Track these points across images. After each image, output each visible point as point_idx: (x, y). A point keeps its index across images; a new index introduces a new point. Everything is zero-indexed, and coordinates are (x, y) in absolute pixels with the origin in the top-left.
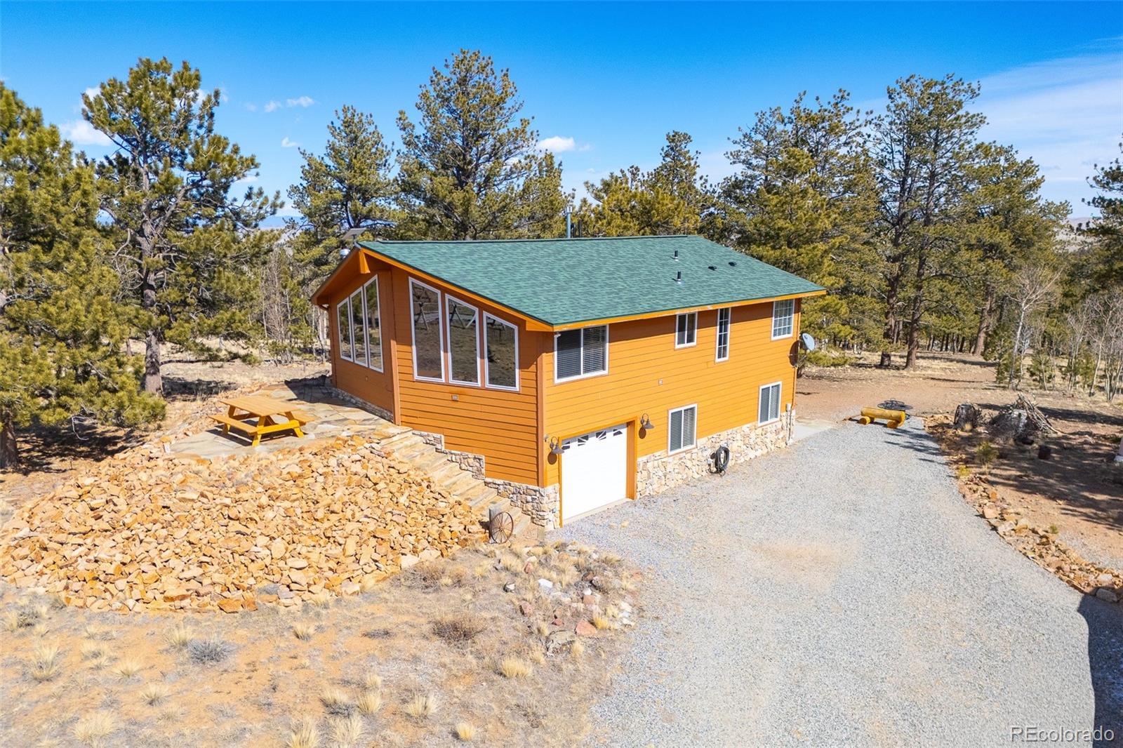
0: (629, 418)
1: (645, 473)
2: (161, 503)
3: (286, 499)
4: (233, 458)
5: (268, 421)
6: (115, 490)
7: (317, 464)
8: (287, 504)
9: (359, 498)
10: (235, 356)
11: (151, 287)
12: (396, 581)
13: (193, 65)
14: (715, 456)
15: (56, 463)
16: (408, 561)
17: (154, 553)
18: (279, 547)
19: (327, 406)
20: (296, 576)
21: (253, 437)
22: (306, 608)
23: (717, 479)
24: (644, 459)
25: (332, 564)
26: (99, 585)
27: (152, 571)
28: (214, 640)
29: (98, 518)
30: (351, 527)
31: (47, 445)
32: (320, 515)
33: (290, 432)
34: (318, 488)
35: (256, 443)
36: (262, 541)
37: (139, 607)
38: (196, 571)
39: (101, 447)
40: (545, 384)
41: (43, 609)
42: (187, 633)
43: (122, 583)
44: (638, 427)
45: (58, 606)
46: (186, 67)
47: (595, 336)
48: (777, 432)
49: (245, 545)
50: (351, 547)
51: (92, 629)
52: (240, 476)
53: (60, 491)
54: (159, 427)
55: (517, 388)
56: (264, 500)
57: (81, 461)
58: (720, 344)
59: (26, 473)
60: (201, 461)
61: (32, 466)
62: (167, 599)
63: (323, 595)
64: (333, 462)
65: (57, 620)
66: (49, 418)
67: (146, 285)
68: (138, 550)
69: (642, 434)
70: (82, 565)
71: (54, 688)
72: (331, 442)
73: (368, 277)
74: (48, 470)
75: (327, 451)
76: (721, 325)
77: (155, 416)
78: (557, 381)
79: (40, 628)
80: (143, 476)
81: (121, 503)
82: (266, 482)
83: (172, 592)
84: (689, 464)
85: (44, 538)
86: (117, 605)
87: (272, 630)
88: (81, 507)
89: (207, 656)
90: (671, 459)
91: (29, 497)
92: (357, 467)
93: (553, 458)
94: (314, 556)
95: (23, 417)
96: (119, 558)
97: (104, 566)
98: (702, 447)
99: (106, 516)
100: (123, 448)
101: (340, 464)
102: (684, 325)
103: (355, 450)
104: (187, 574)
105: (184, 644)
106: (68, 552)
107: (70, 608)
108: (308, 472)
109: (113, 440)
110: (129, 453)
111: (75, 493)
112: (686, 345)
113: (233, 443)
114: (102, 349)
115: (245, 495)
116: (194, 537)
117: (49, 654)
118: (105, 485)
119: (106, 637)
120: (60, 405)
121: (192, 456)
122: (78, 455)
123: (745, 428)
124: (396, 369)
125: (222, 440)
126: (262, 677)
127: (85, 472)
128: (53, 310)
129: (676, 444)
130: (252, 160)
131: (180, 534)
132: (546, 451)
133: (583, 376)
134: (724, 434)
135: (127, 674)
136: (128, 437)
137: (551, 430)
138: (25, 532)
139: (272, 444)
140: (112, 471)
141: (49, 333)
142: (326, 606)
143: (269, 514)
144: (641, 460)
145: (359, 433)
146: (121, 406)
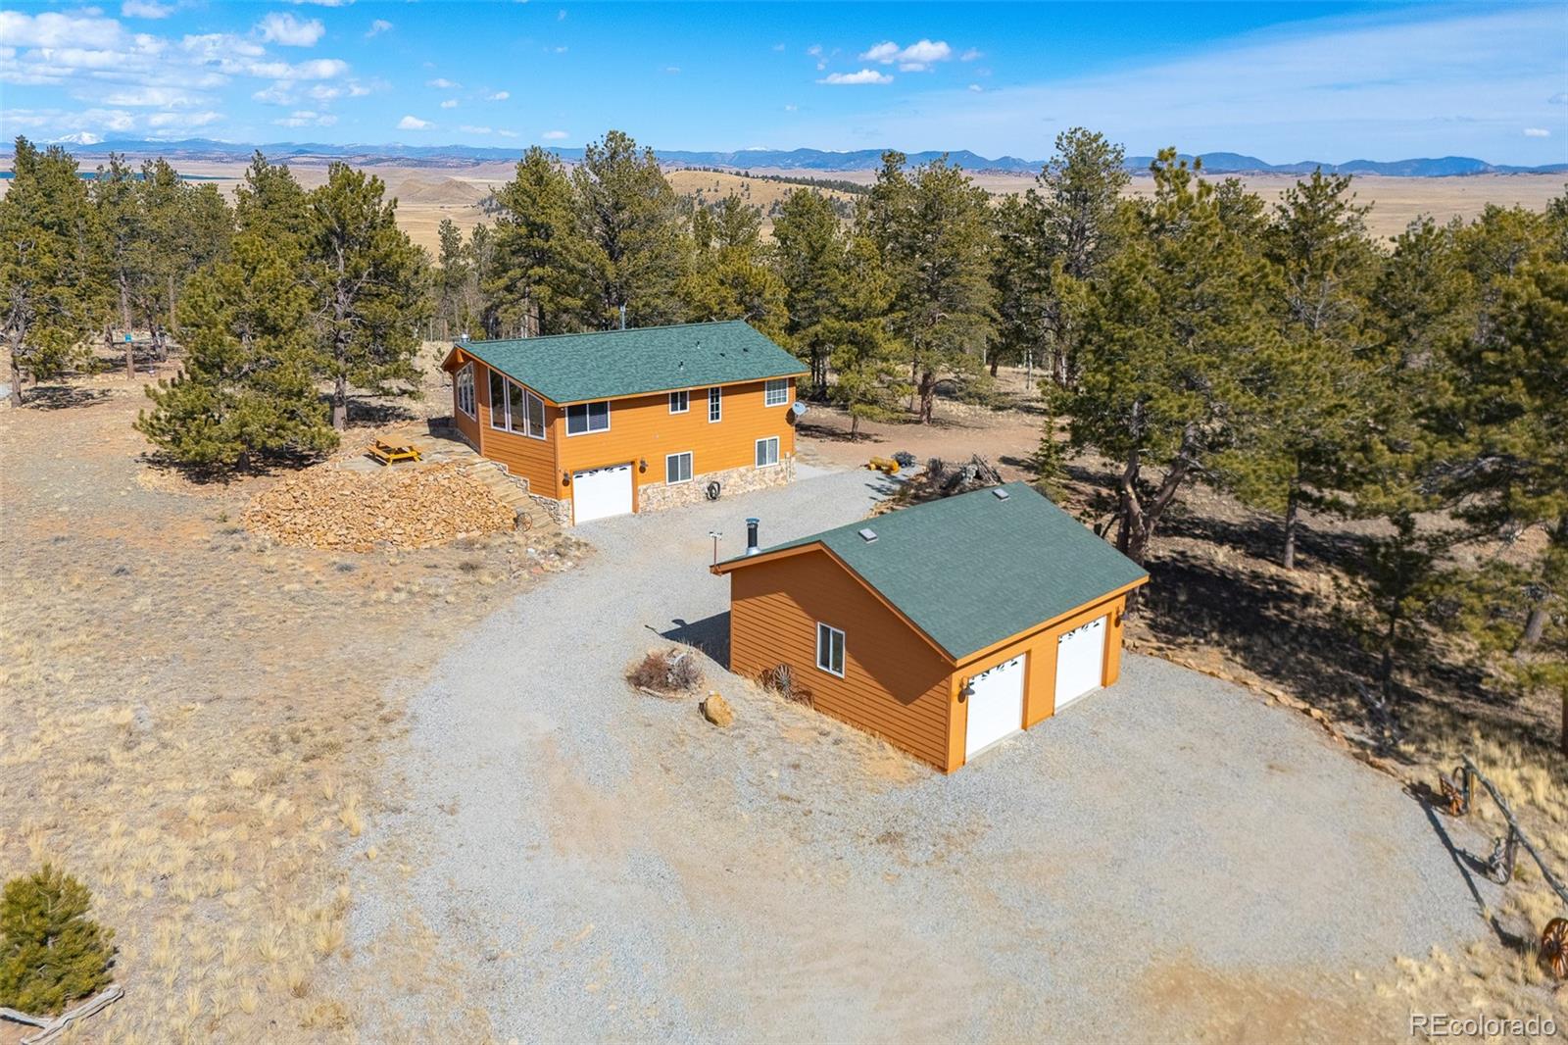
0: (631, 459)
1: (645, 496)
2: (330, 496)
3: (399, 497)
4: (373, 473)
5: (401, 451)
6: (307, 488)
7: (422, 479)
8: (399, 500)
9: (441, 500)
10: (404, 392)
11: (341, 341)
12: (450, 544)
13: (380, 178)
14: (711, 488)
15: (273, 471)
16: (461, 536)
17: (324, 521)
18: (390, 522)
19: (446, 441)
20: (396, 537)
21: (388, 460)
22: (399, 553)
23: (710, 503)
24: (645, 487)
25: (417, 533)
26: (296, 536)
27: (322, 530)
28: (348, 562)
29: (297, 502)
30: (431, 515)
31: (266, 458)
32: (416, 508)
33: (411, 459)
34: (419, 492)
35: (389, 464)
36: (382, 519)
37: (315, 547)
38: (345, 532)
39: (300, 461)
40: (559, 437)
41: (269, 545)
42: (337, 559)
43: (307, 535)
44: (638, 465)
45: (276, 544)
46: (375, 180)
47: (599, 409)
48: (777, 473)
49: (372, 520)
50: (429, 525)
51: (292, 554)
52: (375, 483)
53: (277, 487)
54: (336, 451)
55: (544, 438)
56: (386, 497)
57: (287, 470)
58: (712, 410)
59: (255, 477)
60: (354, 474)
61: (258, 472)
62: (329, 544)
63: (407, 547)
64: (431, 478)
65: (275, 551)
66: (272, 443)
67: (337, 340)
68: (316, 519)
69: (642, 470)
70: (288, 525)
71: (276, 575)
72: (434, 466)
73: (463, 364)
74: (268, 475)
75: (430, 471)
76: (712, 398)
77: (333, 444)
78: (568, 435)
79: (268, 552)
80: (322, 481)
81: (309, 495)
82: (389, 487)
83: (332, 540)
84: (686, 492)
85: (268, 511)
86: (304, 545)
87: (379, 561)
88: (288, 496)
89: (345, 568)
90: (671, 489)
91: (258, 491)
92: (446, 482)
93: (566, 483)
94: (408, 529)
95: (258, 443)
96: (307, 523)
97: (298, 526)
98: (698, 482)
99: (301, 502)
100: (314, 463)
101: (435, 479)
102: (678, 399)
103: (448, 471)
104: (340, 533)
105: (335, 563)
106: (281, 519)
107: (281, 546)
108: (414, 483)
109: (307, 457)
110: (315, 467)
111: (285, 489)
112: (679, 412)
113: (377, 464)
114: (304, 400)
115: (375, 494)
116: (346, 514)
117: (272, 563)
118: (301, 485)
119: (299, 558)
120: (277, 435)
121: (350, 471)
122: (286, 466)
123: (742, 469)
124: (481, 421)
125: (371, 461)
126: (370, 578)
127: (291, 477)
128: (277, 376)
129: (673, 477)
130: (418, 250)
131: (338, 512)
132: (561, 478)
133: (589, 432)
134: (721, 473)
135: (308, 572)
136: (317, 456)
137: (564, 465)
138: (258, 508)
139: (399, 465)
140: (305, 477)
141: (272, 388)
142: (409, 553)
143: (388, 505)
144: (641, 487)
145: (454, 461)
146: (313, 438)
